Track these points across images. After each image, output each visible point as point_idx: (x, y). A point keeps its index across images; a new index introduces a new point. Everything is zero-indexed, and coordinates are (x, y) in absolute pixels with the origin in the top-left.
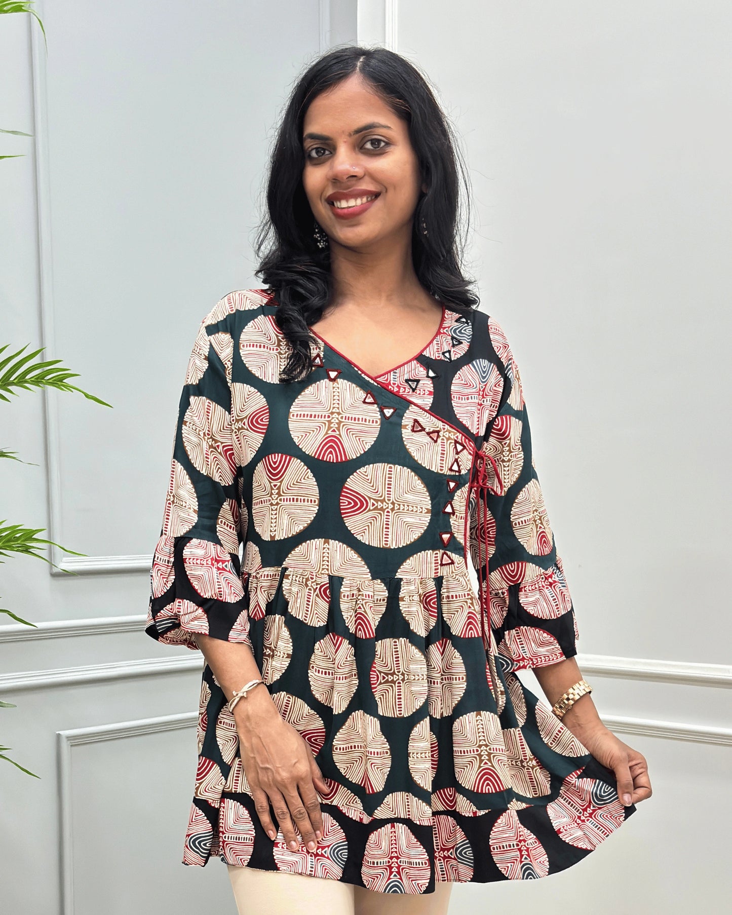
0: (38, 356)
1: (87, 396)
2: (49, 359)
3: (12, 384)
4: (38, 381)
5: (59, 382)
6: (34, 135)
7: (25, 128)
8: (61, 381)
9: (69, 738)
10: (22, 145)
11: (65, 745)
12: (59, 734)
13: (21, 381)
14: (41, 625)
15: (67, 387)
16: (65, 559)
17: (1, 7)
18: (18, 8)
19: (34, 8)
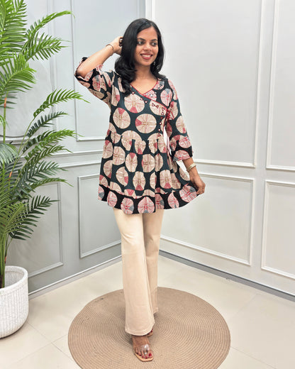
0: (73, 92)
1: (85, 101)
2: (76, 92)
3: (68, 98)
4: (73, 97)
5: (78, 97)
6: (73, 42)
7: (70, 40)
10: (70, 44)
11: (80, 179)
12: (78, 177)
13: (70, 97)
14: (74, 152)
15: (80, 99)
16: (80, 138)
17: (65, 13)
18: (69, 13)
19: (73, 13)
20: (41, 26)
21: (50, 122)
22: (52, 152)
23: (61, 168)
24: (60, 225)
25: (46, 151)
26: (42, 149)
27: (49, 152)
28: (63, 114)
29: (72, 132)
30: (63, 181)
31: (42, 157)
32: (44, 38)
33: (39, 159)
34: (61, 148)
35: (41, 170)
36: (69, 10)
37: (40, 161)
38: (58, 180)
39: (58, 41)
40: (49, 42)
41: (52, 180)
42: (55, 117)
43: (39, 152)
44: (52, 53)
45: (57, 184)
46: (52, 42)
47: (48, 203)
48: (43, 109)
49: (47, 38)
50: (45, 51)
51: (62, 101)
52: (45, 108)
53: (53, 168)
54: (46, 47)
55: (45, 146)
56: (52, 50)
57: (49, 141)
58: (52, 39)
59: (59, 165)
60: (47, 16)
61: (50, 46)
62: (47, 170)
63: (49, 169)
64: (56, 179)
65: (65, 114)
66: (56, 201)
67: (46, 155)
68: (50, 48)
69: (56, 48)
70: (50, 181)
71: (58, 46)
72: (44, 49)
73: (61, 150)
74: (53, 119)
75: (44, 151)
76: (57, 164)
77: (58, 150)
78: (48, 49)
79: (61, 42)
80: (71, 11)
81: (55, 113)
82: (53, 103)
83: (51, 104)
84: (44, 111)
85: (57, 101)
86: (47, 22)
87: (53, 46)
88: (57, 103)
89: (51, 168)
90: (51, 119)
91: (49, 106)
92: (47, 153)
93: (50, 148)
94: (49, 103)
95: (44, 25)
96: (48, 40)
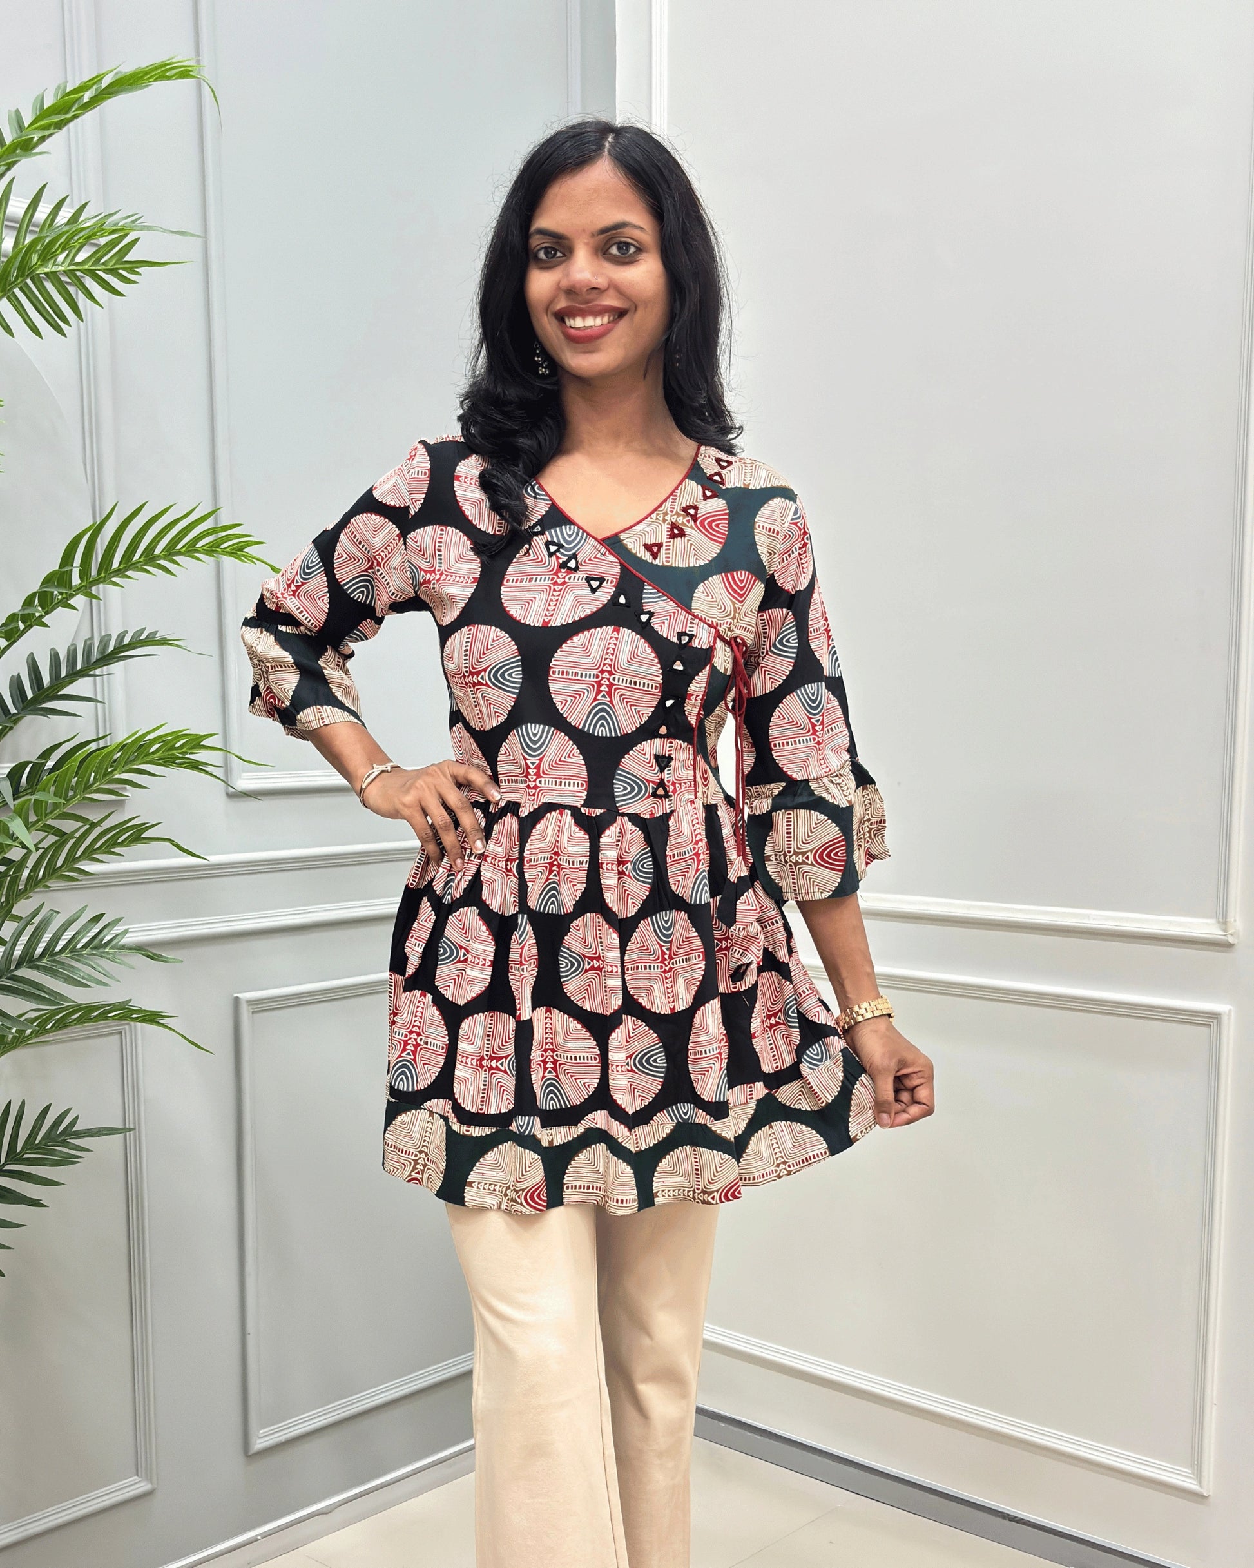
0: (211, 520)
2: (224, 522)
3: (179, 553)
4: (209, 550)
5: (236, 551)
6: (205, 237)
7: (194, 227)
8: (241, 550)
9: (250, 1002)
10: (189, 249)
11: (245, 1011)
12: (237, 998)
13: (190, 550)
14: (214, 859)
15: (249, 558)
16: (245, 775)
17: (161, 72)
18: (185, 74)
19: (206, 73)
20: (26, 146)
21: (81, 687)
22: (89, 854)
23: (141, 949)
24: (134, 1268)
25: (58, 847)
26: (29, 839)
27: (71, 859)
28: (150, 641)
29: (195, 742)
30: (152, 1018)
31: (33, 882)
32: (41, 214)
33: (14, 895)
34: (137, 834)
35: (27, 959)
36: (182, 55)
37: (22, 908)
38: (126, 1013)
39: (122, 232)
40: (73, 237)
41: (90, 1014)
42: (107, 658)
43: (15, 854)
44: (90, 296)
45: (117, 1037)
46: (89, 238)
47: (64, 1144)
48: (41, 616)
49: (61, 213)
50: (49, 285)
51: (147, 571)
52: (53, 609)
53: (95, 948)
54: (54, 264)
55: (50, 822)
56: (89, 283)
57: (71, 793)
58: (88, 219)
59: (126, 931)
60: (59, 87)
61: (79, 259)
62: (60, 958)
63: (74, 950)
64: (115, 1007)
65: (164, 642)
66: (113, 1131)
67: (55, 870)
68: (78, 273)
69: (112, 272)
70: (79, 1021)
71: (125, 259)
72: (46, 274)
73: (139, 847)
74: (98, 671)
75: (46, 850)
76: (117, 921)
77: (121, 844)
78: (64, 279)
79: (138, 239)
80: (198, 62)
81: (110, 636)
82: (96, 582)
83: (85, 589)
84: (45, 625)
85: (120, 572)
86: (60, 125)
87: (97, 262)
88: (116, 584)
89: (85, 946)
90: (83, 673)
91: (72, 596)
92: (59, 864)
93: (77, 835)
94: (76, 580)
95: (43, 139)
96: (66, 228)
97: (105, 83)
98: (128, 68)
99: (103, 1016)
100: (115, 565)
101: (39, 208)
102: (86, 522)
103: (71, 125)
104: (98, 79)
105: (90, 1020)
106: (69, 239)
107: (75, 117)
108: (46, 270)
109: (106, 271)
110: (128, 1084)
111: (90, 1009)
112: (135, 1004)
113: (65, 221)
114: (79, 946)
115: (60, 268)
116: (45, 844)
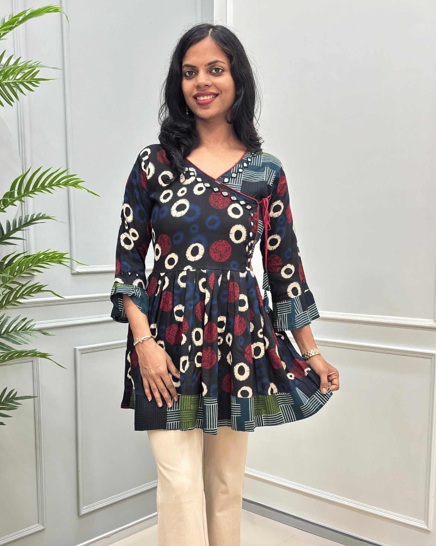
0: (66, 173)
1: (88, 191)
2: (70, 174)
3: (54, 185)
4: (66, 184)
5: (75, 185)
6: (64, 69)
7: (60, 67)
8: (77, 184)
9: (80, 350)
10: (57, 74)
11: (78, 353)
12: (75, 348)
13: (58, 184)
14: (67, 297)
15: (79, 187)
16: (78, 267)
17: (47, 10)
18: (56, 10)
19: (64, 10)
21: (18, 234)
22: (22, 296)
23: (40, 330)
24: (38, 447)
25: (10, 294)
27: (15, 298)
28: (43, 217)
29: (62, 256)
30: (44, 356)
32: (4, 61)
34: (39, 289)
36: (56, 4)
38: (35, 354)
39: (32, 68)
40: (15, 70)
41: (21, 354)
42: (28, 224)
44: (22, 91)
45: (31, 363)
46: (21, 70)
47: (12, 402)
48: (3, 209)
49: (11, 61)
50: (6, 87)
51: (42, 192)
52: (8, 206)
53: (24, 330)
54: (8, 80)
55: (8, 285)
56: (21, 86)
57: (15, 274)
58: (20, 63)
59: (35, 324)
60: (10, 15)
61: (17, 78)
62: (10, 334)
63: (16, 331)
64: (30, 352)
65: (48, 218)
66: (30, 397)
67: (9, 302)
68: (17, 83)
69: (30, 82)
70: (17, 357)
71: (34, 78)
72: (5, 83)
73: (40, 293)
74: (24, 229)
75: (6, 295)
76: (32, 321)
77: (33, 293)
78: (12, 85)
79: (39, 71)
80: (61, 5)
81: (28, 215)
82: (24, 196)
83: (20, 198)
84: (5, 212)
85: (32, 192)
86: (11, 29)
87: (24, 79)
88: (31, 197)
89: (20, 330)
90: (19, 229)
91: (14, 201)
92: (11, 300)
93: (17, 289)
94: (16, 195)
95: (4, 34)
96: (13, 67)
97: (27, 14)
98: (36, 8)
99: (26, 355)
100: (30, 190)
101: (3, 59)
102: (20, 174)
103: (15, 29)
104: (24, 12)
105: (21, 357)
106: (14, 71)
107: (16, 26)
108: (6, 82)
109: (27, 82)
110: (35, 380)
111: (22, 352)
112: (38, 350)
113: (12, 64)
114: (18, 329)
115: (11, 81)
116: (5, 293)
